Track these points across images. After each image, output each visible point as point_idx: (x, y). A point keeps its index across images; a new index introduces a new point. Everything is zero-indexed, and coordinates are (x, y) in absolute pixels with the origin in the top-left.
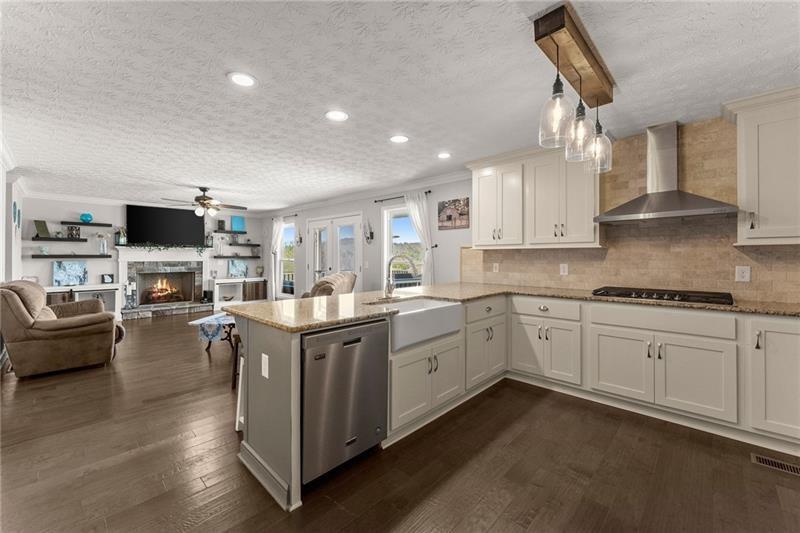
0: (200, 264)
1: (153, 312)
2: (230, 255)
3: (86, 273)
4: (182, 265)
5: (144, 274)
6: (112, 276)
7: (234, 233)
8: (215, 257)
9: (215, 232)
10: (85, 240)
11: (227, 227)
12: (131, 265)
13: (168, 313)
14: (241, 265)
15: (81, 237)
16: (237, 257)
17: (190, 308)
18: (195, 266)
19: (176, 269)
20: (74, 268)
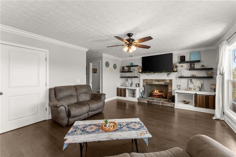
0: (171, 81)
1: (147, 101)
2: (189, 76)
3: (132, 83)
4: (162, 81)
5: (149, 85)
6: (138, 84)
7: (192, 63)
8: (179, 77)
9: (179, 63)
10: (132, 72)
11: (187, 59)
12: (144, 80)
13: (152, 103)
14: (197, 83)
15: (131, 71)
16: (194, 77)
17: (162, 103)
18: (169, 82)
19: (160, 83)
20: (130, 81)
